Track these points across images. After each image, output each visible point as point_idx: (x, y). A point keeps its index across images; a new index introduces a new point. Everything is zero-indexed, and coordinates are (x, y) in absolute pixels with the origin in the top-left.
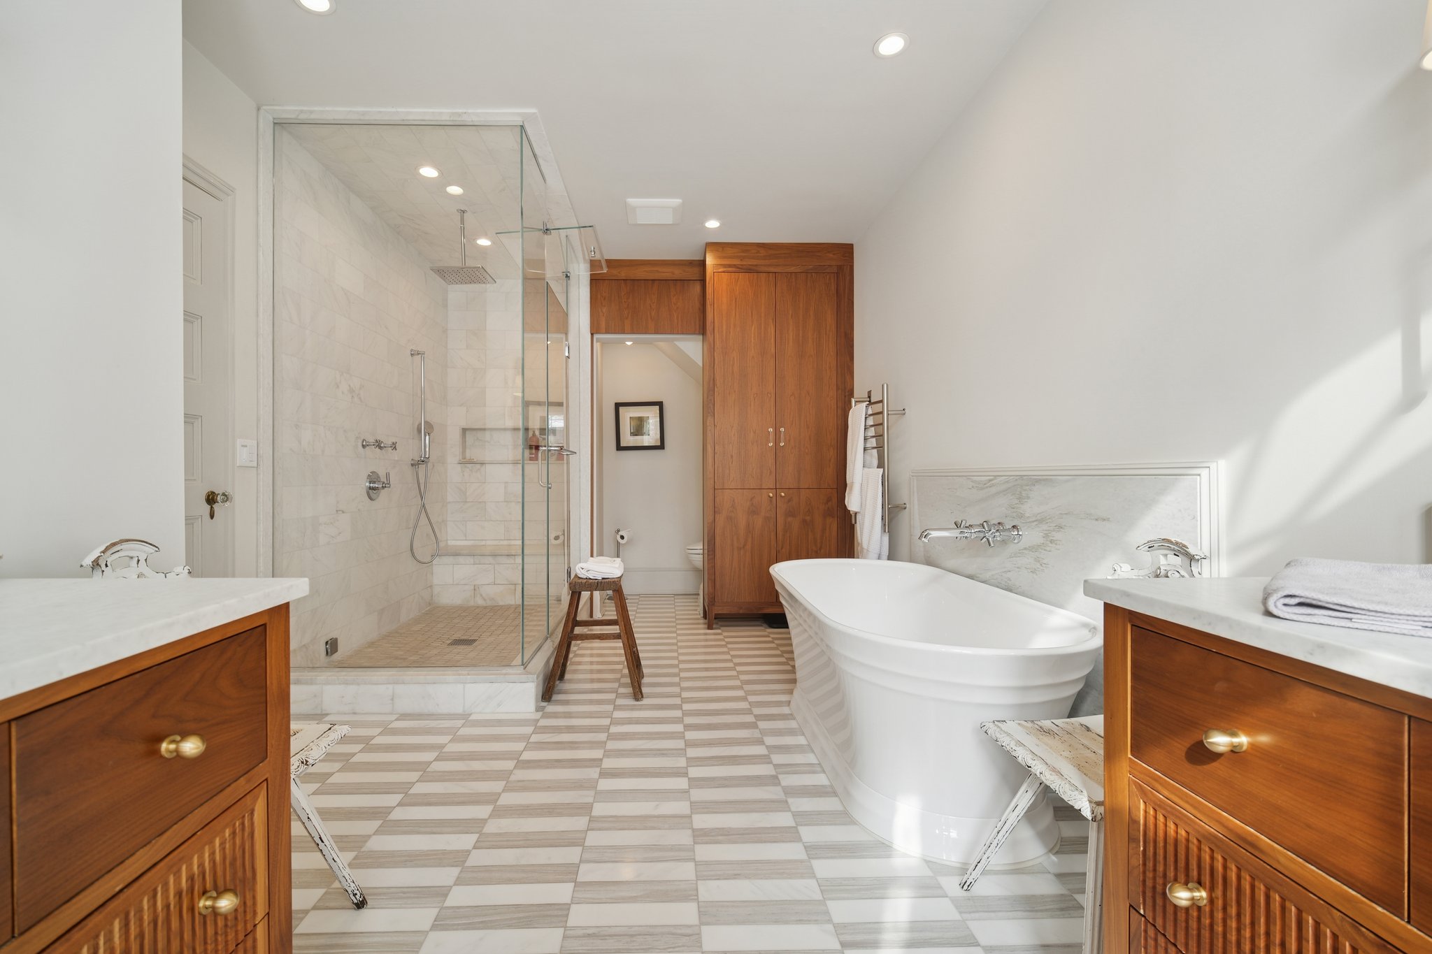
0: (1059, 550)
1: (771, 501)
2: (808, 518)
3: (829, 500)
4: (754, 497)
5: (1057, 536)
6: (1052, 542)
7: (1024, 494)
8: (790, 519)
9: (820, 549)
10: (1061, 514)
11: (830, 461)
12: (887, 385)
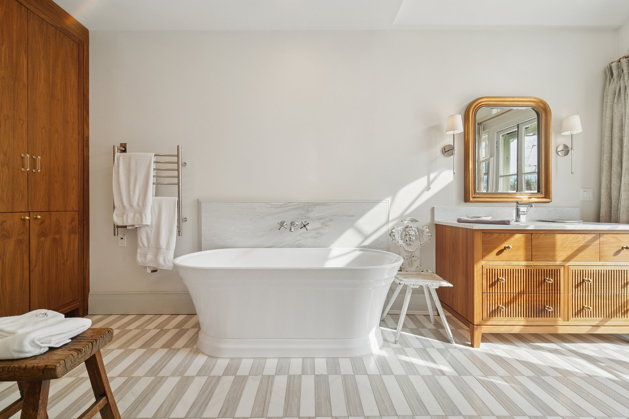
0: (330, 228)
1: (24, 224)
2: (57, 237)
3: (73, 220)
4: (5, 221)
5: (329, 223)
6: (326, 226)
7: (310, 209)
8: (42, 239)
9: (67, 261)
10: (332, 215)
11: (73, 189)
12: (181, 146)
